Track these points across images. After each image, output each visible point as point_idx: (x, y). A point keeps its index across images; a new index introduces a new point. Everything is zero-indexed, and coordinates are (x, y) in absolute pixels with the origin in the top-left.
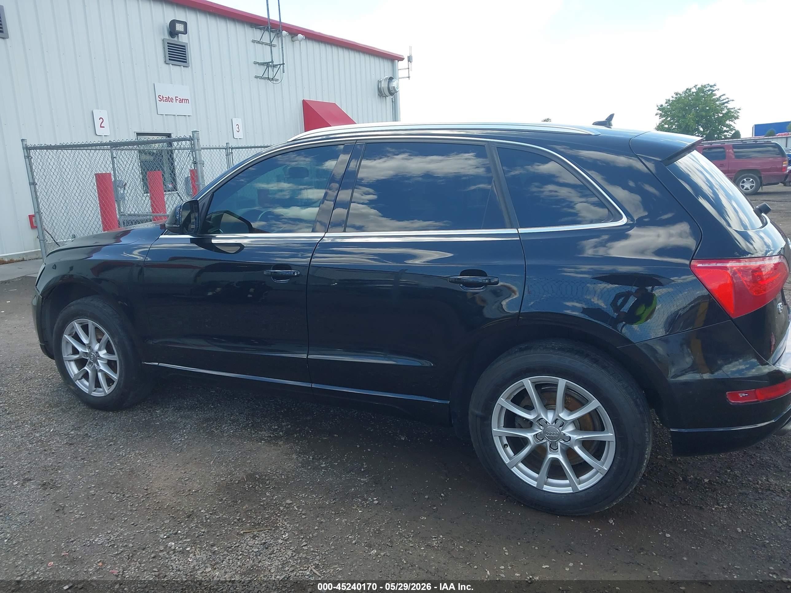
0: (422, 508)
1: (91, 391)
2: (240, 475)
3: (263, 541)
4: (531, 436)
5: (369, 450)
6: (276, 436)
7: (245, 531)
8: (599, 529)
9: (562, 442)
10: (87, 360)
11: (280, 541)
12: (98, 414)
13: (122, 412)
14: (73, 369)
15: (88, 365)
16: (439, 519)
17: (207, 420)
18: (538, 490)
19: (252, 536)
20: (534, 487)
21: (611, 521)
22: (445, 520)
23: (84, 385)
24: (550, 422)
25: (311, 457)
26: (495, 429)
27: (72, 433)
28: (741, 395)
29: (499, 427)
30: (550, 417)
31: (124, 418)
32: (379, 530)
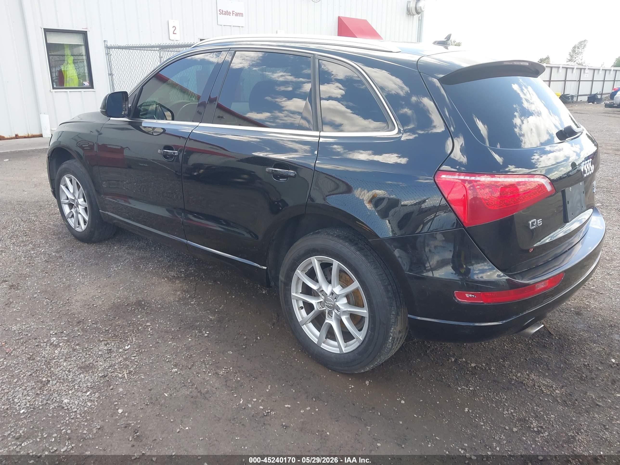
0: (235, 345)
1: (75, 227)
2: (133, 299)
3: (109, 348)
4: (316, 303)
5: (233, 297)
6: (178, 276)
7: (104, 339)
8: (353, 386)
9: (336, 311)
10: (73, 205)
11: (121, 350)
12: (78, 243)
13: (93, 245)
14: (67, 210)
15: (74, 208)
16: (241, 355)
17: (142, 258)
18: (317, 346)
19: (106, 343)
20: (315, 343)
21: (367, 383)
22: (245, 356)
23: (72, 222)
24: (329, 295)
25: (188, 295)
26: (293, 294)
27: (54, 254)
28: (467, 295)
29: (296, 293)
30: (328, 289)
31: (92, 249)
32: (191, 355)
